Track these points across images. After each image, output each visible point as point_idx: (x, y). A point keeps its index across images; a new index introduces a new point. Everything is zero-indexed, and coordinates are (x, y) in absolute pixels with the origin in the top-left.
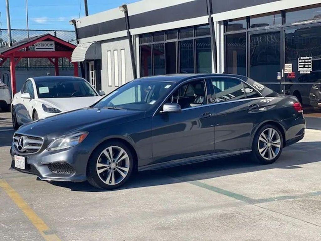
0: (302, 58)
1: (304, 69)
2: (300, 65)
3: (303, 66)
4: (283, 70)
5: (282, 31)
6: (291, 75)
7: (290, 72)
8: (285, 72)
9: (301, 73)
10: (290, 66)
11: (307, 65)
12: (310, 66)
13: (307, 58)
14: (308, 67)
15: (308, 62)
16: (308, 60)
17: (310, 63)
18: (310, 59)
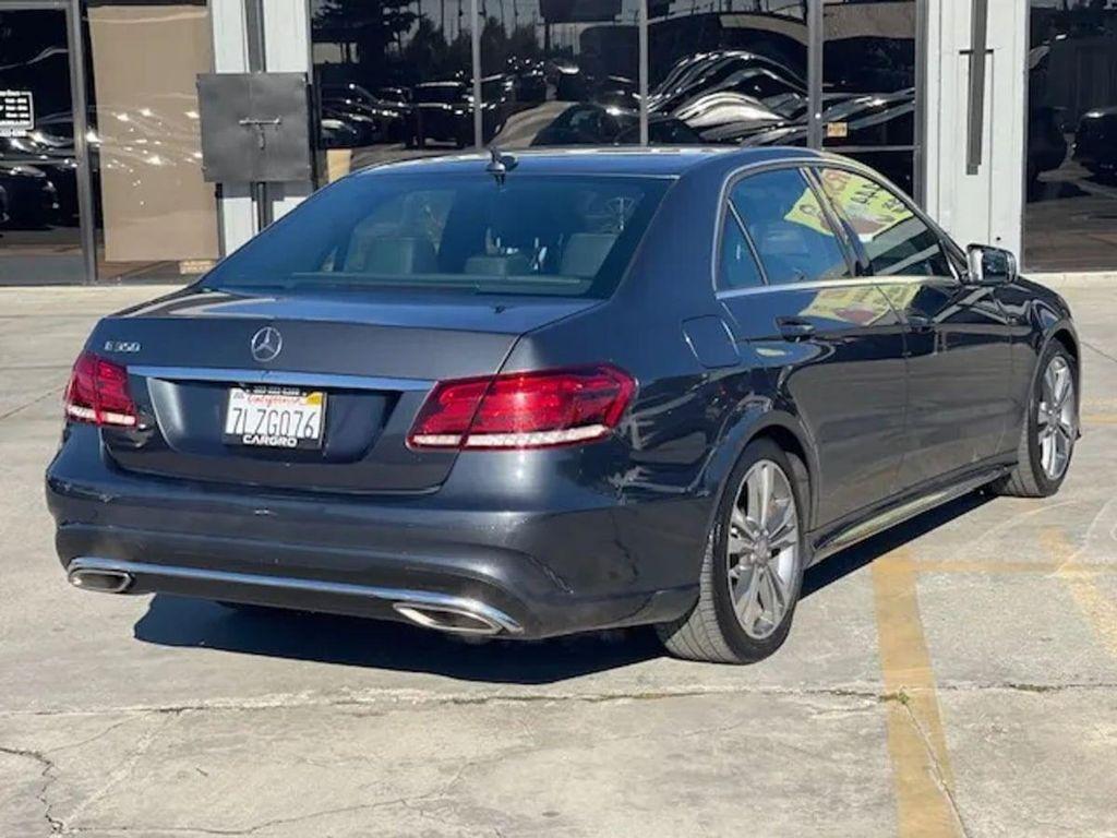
11: (12, 112)
12: (22, 115)
13: (10, 93)
14: (19, 119)
15: (16, 105)
16: (16, 98)
17: (25, 108)
18: (22, 97)
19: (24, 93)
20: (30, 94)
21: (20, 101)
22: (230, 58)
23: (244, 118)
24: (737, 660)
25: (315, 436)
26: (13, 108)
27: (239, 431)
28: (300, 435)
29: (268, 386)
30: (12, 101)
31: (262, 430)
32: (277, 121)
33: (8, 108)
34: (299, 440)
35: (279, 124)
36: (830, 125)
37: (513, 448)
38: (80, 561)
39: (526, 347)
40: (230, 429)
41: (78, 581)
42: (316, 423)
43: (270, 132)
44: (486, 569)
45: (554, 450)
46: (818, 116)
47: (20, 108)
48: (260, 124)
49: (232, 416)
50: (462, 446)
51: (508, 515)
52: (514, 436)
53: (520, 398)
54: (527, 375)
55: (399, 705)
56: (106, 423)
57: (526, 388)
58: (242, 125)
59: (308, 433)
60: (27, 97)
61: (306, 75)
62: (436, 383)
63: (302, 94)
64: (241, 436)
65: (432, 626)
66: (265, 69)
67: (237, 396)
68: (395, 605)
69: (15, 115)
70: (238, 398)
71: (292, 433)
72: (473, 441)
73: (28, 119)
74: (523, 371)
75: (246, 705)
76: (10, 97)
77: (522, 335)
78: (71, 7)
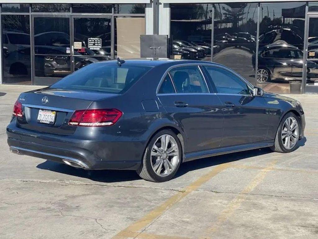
0: (92, 39)
1: (94, 46)
2: (89, 43)
3: (93, 44)
4: (73, 46)
5: (71, 19)
6: (81, 50)
7: (80, 48)
8: (75, 48)
9: (91, 49)
10: (80, 44)
11: (96, 44)
12: (99, 45)
13: (96, 39)
14: (98, 45)
15: (98, 42)
16: (97, 40)
17: (100, 43)
18: (99, 40)
19: (100, 39)
20: (101, 39)
21: (99, 41)
22: (150, 31)
23: (151, 47)
24: (155, 181)
25: (53, 121)
26: (97, 43)
27: (40, 120)
28: (50, 121)
29: (46, 109)
30: (97, 41)
31: (44, 120)
32: (159, 48)
33: (96, 43)
34: (50, 122)
35: (160, 48)
36: (310, 53)
37: (91, 126)
38: (12, 147)
39: (95, 104)
40: (38, 119)
41: (11, 151)
42: (53, 118)
43: (157, 50)
44: (82, 154)
45: (99, 127)
46: (307, 50)
47: (99, 43)
48: (155, 48)
49: (39, 115)
50: (78, 125)
51: (88, 141)
52: (92, 124)
53: (93, 115)
54: (96, 110)
55: (75, 185)
56: (17, 116)
57: (95, 113)
58: (151, 48)
59: (52, 121)
60: (100, 40)
61: (168, 35)
62: (75, 111)
63: (166, 41)
64: (40, 121)
65: (71, 165)
66: (158, 34)
67: (41, 111)
68: (63, 160)
69: (97, 45)
70: (41, 112)
71: (49, 121)
72: (81, 124)
73: (100, 46)
74: (95, 109)
75: (42, 182)
76: (96, 40)
77: (94, 101)
78: (112, 18)
